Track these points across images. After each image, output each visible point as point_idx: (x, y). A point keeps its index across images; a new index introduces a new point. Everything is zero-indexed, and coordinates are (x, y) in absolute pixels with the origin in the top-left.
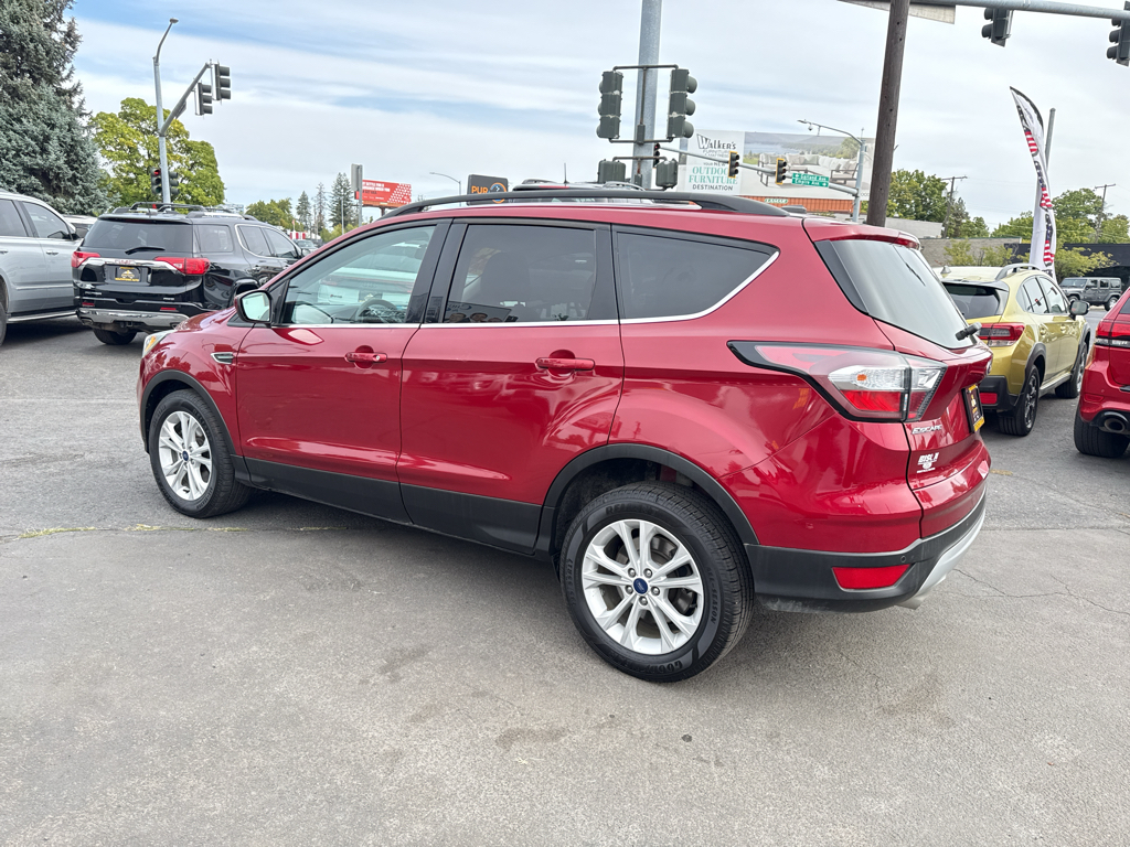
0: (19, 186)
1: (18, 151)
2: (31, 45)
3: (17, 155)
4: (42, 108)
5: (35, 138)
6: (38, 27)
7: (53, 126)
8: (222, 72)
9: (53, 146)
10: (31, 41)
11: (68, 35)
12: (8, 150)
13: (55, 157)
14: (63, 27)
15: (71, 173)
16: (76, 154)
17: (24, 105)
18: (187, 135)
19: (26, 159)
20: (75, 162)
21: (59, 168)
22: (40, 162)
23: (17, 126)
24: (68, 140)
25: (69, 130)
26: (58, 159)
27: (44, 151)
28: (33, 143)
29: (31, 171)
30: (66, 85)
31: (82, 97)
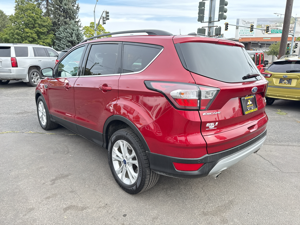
0: (66, 45)
1: (66, 37)
2: (69, 11)
3: (66, 38)
4: (71, 26)
5: (70, 34)
6: (71, 6)
7: (74, 30)
8: (107, 13)
9: (74, 35)
10: (69, 9)
11: (77, 7)
12: (64, 37)
13: (74, 38)
14: (76, 6)
15: (78, 41)
16: (79, 37)
17: (67, 25)
18: (105, 30)
19: (68, 39)
20: (79, 39)
21: (75, 40)
22: (71, 39)
23: (66, 31)
24: (77, 33)
25: (77, 31)
26: (75, 38)
27: (72, 36)
28: (69, 35)
29: (69, 41)
30: (77, 20)
31: (81, 23)
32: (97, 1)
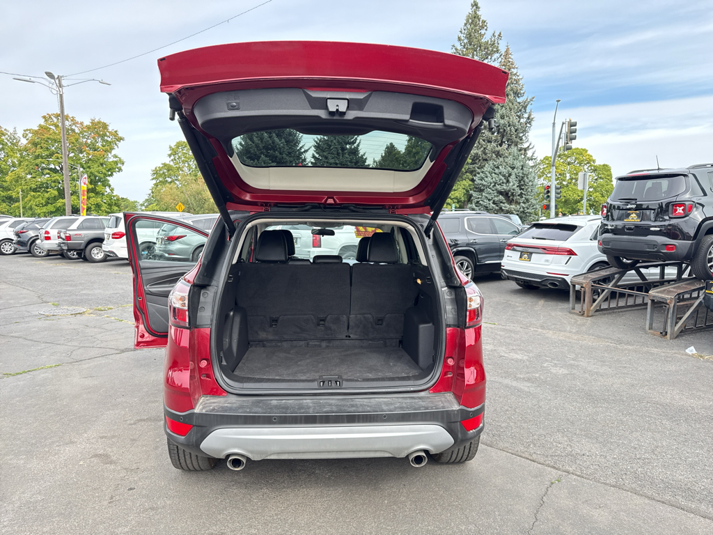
0: (494, 201)
1: (495, 183)
2: (509, 128)
3: (495, 185)
4: (510, 160)
5: (504, 176)
6: (514, 119)
7: (513, 168)
8: (573, 125)
9: (512, 179)
10: (509, 126)
11: (528, 118)
12: (491, 183)
13: (513, 184)
14: (526, 115)
15: (520, 191)
16: (524, 181)
17: (501, 159)
18: (594, 161)
19: (498, 187)
20: (523, 185)
21: (514, 190)
22: (505, 188)
23: (497, 171)
24: (521, 174)
25: (522, 169)
26: (514, 185)
27: (508, 181)
28: (503, 178)
29: (500, 193)
30: (525, 146)
31: (533, 150)
32: (558, 101)
